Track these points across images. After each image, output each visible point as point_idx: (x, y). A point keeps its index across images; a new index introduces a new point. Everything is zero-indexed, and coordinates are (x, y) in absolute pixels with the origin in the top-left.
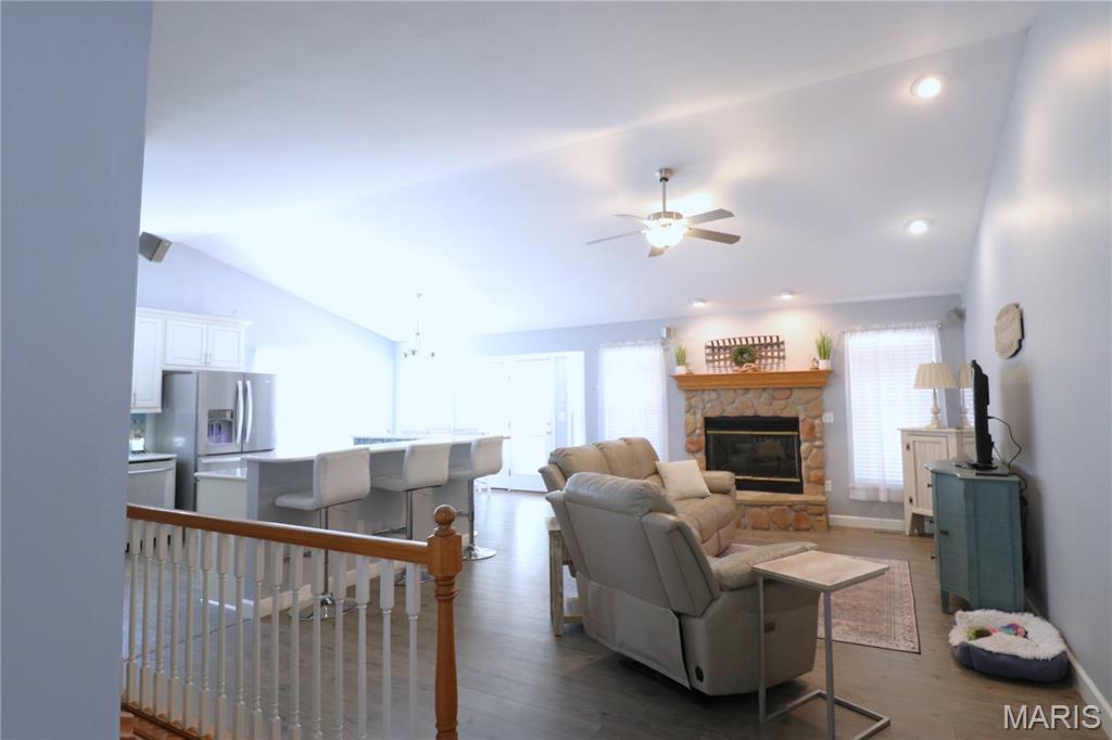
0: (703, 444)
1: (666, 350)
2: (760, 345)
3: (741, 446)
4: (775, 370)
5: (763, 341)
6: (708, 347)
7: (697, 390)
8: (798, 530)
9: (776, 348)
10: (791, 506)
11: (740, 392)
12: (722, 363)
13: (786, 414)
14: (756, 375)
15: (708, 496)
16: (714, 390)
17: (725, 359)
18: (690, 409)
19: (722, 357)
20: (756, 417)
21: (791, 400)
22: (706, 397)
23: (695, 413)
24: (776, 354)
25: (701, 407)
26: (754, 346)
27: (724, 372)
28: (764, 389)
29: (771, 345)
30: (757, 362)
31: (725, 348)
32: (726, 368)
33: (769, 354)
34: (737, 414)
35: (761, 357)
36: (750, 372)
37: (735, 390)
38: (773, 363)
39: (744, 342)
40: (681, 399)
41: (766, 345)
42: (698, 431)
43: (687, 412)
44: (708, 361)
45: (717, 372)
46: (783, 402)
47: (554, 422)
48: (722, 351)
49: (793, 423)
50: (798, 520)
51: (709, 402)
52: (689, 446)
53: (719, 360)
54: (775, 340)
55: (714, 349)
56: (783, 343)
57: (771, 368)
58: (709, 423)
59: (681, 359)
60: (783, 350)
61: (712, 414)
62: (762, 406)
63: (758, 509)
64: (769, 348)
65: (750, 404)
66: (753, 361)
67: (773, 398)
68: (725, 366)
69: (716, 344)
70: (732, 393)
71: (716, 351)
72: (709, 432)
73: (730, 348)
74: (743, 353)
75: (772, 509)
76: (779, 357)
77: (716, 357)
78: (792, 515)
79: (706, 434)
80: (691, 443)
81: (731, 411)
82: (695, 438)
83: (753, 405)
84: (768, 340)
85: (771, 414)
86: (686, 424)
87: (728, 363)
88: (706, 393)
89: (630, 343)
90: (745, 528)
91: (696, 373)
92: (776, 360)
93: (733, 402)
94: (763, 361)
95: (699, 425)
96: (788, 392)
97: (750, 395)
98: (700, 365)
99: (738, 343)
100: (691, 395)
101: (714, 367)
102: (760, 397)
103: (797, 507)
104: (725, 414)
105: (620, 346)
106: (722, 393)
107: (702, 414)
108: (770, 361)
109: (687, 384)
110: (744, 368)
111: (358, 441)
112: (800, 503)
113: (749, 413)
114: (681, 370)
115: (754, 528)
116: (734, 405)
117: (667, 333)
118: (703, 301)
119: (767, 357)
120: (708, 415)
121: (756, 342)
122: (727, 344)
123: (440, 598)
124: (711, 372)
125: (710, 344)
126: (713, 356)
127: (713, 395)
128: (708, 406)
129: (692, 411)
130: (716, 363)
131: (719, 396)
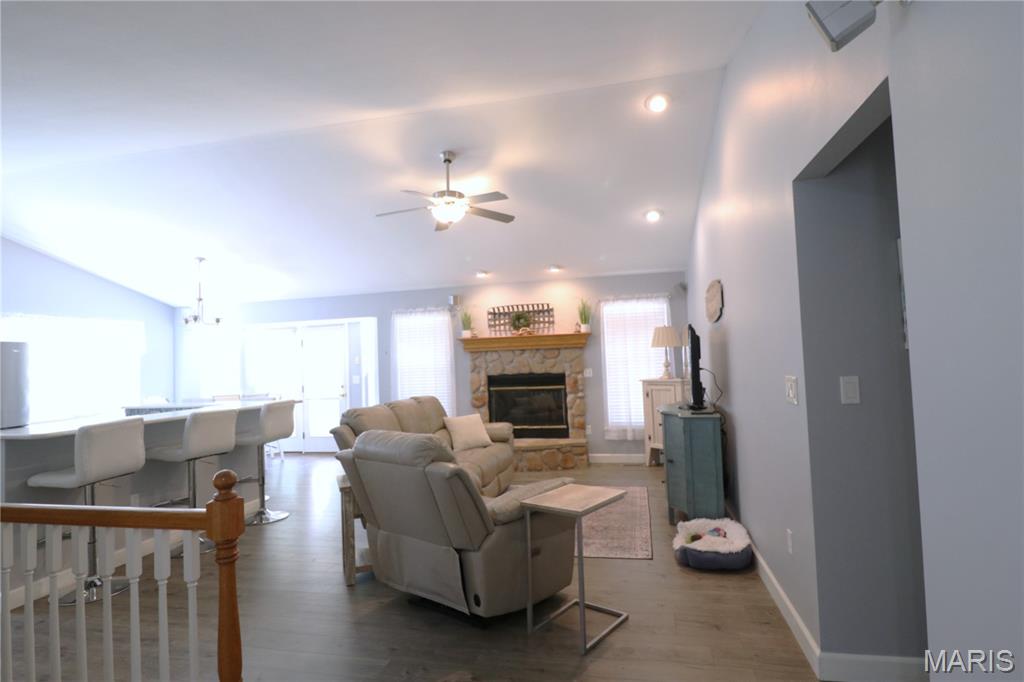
0: (487, 400)
1: (453, 316)
2: (534, 311)
3: (518, 399)
4: (546, 333)
5: (536, 308)
6: (490, 313)
7: (481, 352)
8: (565, 468)
9: (546, 314)
10: (559, 449)
11: (517, 353)
12: (502, 328)
13: (556, 370)
14: (532, 338)
15: (489, 445)
16: (496, 351)
17: (504, 324)
18: (475, 369)
19: (502, 322)
20: (531, 374)
21: (559, 359)
22: (489, 357)
23: (479, 373)
24: (547, 319)
25: (484, 366)
26: (529, 312)
27: (504, 336)
28: (538, 350)
29: (543, 311)
30: (532, 326)
31: (505, 314)
32: (505, 332)
33: (541, 319)
34: (515, 372)
35: (535, 322)
36: (526, 335)
37: (513, 351)
38: (544, 327)
39: (521, 309)
40: (467, 361)
41: (539, 312)
42: (482, 388)
43: (473, 371)
44: (490, 326)
45: (498, 336)
47: (348, 385)
48: (502, 317)
49: (560, 379)
50: (565, 461)
51: (491, 362)
52: (475, 402)
53: (500, 325)
54: (546, 308)
55: (495, 315)
56: (552, 310)
57: (543, 331)
58: (492, 381)
59: (467, 323)
60: (553, 316)
61: (494, 372)
62: (536, 364)
63: (532, 454)
64: (541, 314)
65: (526, 363)
66: (528, 326)
67: (545, 357)
68: (505, 330)
69: (497, 311)
70: (510, 354)
71: (497, 316)
72: (492, 389)
73: (508, 314)
74: (520, 318)
75: (544, 453)
76: (549, 322)
77: (497, 322)
78: (560, 456)
79: (489, 391)
80: (476, 400)
81: (510, 370)
82: (479, 395)
83: (528, 364)
84: (541, 308)
85: (543, 371)
86: (472, 383)
87: (507, 327)
88: (489, 354)
89: (421, 310)
90: (522, 471)
91: (480, 336)
92: (547, 325)
93: (512, 362)
94: (537, 325)
95: (483, 383)
96: (556, 352)
97: (526, 354)
98: (483, 330)
99: (516, 310)
100: (476, 356)
101: (495, 331)
102: (534, 357)
103: (564, 450)
104: (506, 373)
105: (411, 312)
106: (502, 354)
107: (486, 372)
108: (542, 325)
109: (471, 347)
110: (521, 332)
111: (130, 412)
112: (567, 445)
113: (525, 370)
114: (466, 334)
115: (530, 470)
116: (513, 364)
117: (453, 299)
118: (486, 272)
119: (539, 322)
120: (491, 374)
121: (531, 309)
122: (506, 310)
123: (221, 561)
124: (493, 336)
125: (492, 311)
126: (495, 321)
127: (495, 356)
128: (491, 365)
129: (477, 370)
130: (497, 328)
131: (500, 356)
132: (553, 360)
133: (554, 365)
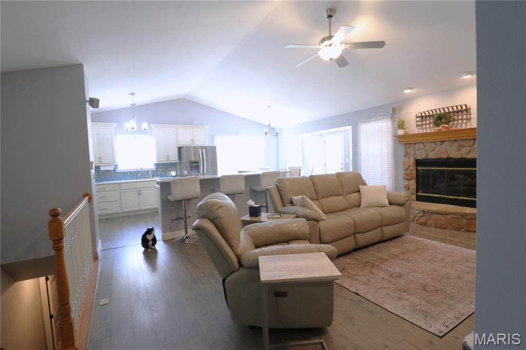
0: (415, 176)
1: (393, 121)
2: (454, 112)
4: (464, 127)
5: (455, 109)
6: (417, 117)
7: (411, 143)
8: (468, 231)
9: (465, 113)
10: (463, 216)
11: (438, 143)
12: (428, 126)
13: (469, 156)
14: (448, 132)
16: (422, 143)
17: (430, 124)
18: (406, 155)
19: (428, 122)
20: (449, 158)
21: (474, 147)
22: (417, 147)
23: (409, 157)
24: (465, 117)
25: (413, 153)
26: (449, 113)
27: (429, 131)
28: (455, 141)
29: (462, 111)
30: (451, 123)
31: (430, 116)
32: (430, 129)
33: (460, 117)
34: (436, 157)
35: (454, 120)
36: (444, 130)
37: (435, 142)
38: (462, 123)
40: (402, 149)
41: (458, 112)
42: (411, 168)
43: (405, 156)
44: (417, 126)
45: (425, 131)
46: (467, 148)
47: (344, 163)
48: (428, 118)
49: (472, 163)
50: (469, 225)
51: (418, 150)
52: (405, 175)
53: (426, 124)
54: (464, 108)
55: (423, 117)
56: (469, 109)
57: (461, 126)
58: (418, 163)
59: (401, 125)
60: (470, 114)
61: (422, 156)
62: (454, 152)
63: (439, 216)
64: (460, 113)
65: (444, 150)
66: (447, 123)
67: (461, 146)
68: (430, 128)
69: (424, 115)
70: (433, 144)
71: (424, 118)
72: (418, 168)
73: (433, 116)
74: (441, 118)
75: (449, 216)
76: (467, 119)
77: (424, 123)
78: (465, 221)
79: (417, 170)
80: (407, 175)
81: (432, 156)
82: (409, 172)
83: (447, 152)
84: (459, 108)
85: (459, 156)
86: (404, 164)
87: (432, 125)
88: (417, 145)
89: (374, 119)
90: (430, 226)
91: (411, 133)
92: (465, 121)
93: (434, 150)
94: (456, 122)
95: (411, 164)
96: (472, 142)
97: (445, 145)
98: (413, 128)
99: (438, 112)
100: (407, 146)
101: (422, 128)
102: (452, 146)
103: (468, 217)
104: (429, 157)
105: (368, 122)
106: (426, 144)
107: (414, 156)
108: (460, 122)
109: (404, 141)
110: (440, 128)
112: (470, 214)
113: (444, 156)
114: (401, 132)
115: (436, 227)
116: (434, 152)
117: (394, 111)
118: (411, 89)
119: (458, 120)
120: (417, 158)
121: (451, 110)
122: (431, 113)
124: (421, 131)
125: (420, 115)
126: (422, 122)
127: (421, 146)
128: (418, 152)
129: (408, 156)
130: (424, 126)
131: (425, 146)
132: (468, 149)
133: (469, 152)
